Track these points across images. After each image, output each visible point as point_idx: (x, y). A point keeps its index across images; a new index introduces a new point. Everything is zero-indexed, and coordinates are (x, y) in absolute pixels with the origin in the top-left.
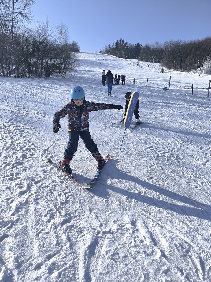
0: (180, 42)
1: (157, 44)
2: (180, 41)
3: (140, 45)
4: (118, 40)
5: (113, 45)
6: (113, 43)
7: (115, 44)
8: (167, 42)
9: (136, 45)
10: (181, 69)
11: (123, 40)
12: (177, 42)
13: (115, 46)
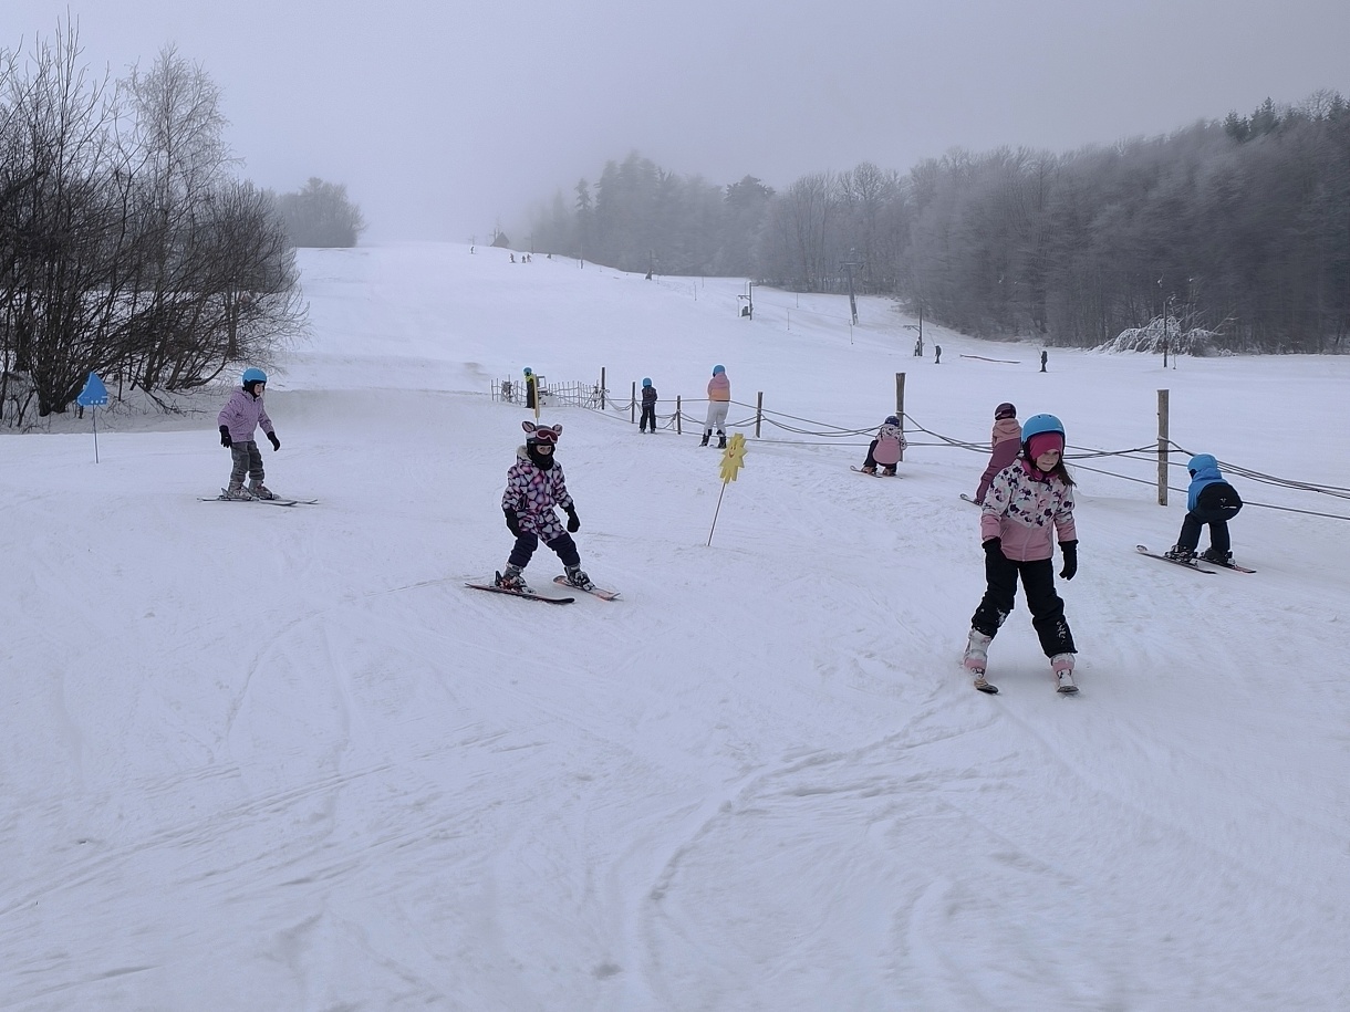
0: (1021, 159)
1: (867, 176)
2: (1014, 152)
3: (762, 189)
4: (610, 167)
5: (584, 197)
6: (582, 185)
7: (593, 192)
8: (932, 165)
9: (733, 189)
10: (1044, 331)
11: (646, 162)
12: (996, 161)
13: (593, 203)
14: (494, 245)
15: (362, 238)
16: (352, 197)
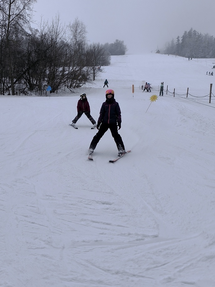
4: (186, 32)
5: (178, 40)
6: (178, 37)
11: (195, 31)
14: (156, 53)
15: (126, 53)
16: (125, 44)
